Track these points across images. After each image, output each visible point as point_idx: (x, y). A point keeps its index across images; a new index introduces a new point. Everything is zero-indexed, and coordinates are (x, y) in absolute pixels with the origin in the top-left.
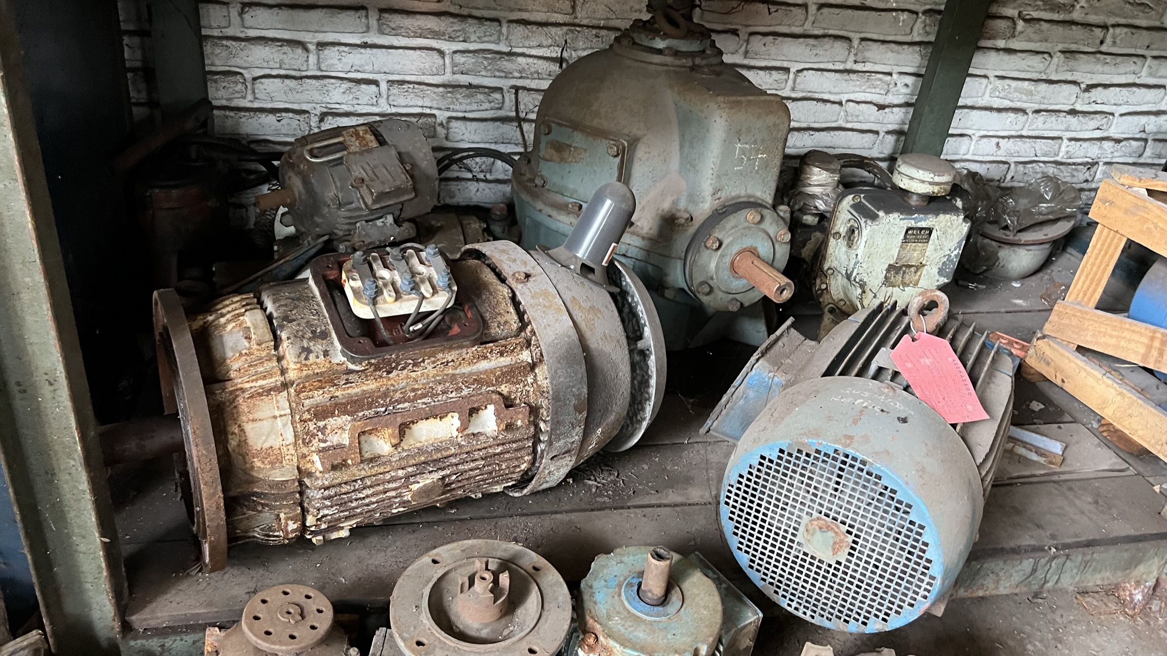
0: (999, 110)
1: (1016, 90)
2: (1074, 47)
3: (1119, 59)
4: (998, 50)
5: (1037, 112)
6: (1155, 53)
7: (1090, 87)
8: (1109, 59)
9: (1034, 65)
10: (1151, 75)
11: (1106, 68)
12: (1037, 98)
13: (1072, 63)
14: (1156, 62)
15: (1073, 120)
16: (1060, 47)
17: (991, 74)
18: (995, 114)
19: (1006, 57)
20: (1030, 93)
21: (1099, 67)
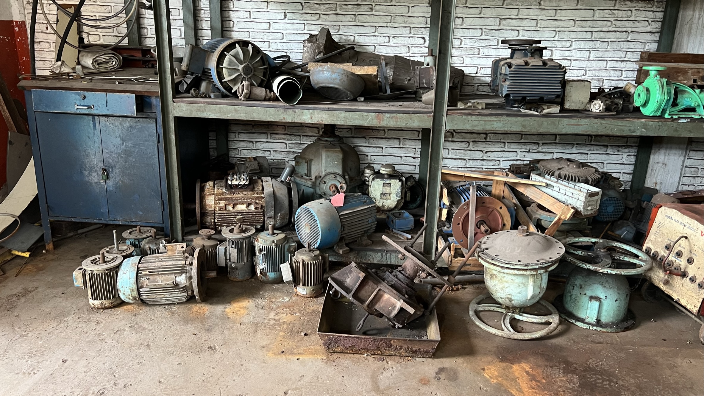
0: (455, 159)
1: (459, 153)
2: (476, 140)
3: (494, 143)
4: (449, 141)
5: (469, 160)
6: (508, 141)
7: (486, 152)
8: (490, 143)
9: (464, 145)
10: (508, 148)
11: (490, 146)
12: (468, 155)
13: (476, 145)
14: (508, 144)
15: (484, 162)
16: (472, 140)
17: (450, 148)
18: (453, 160)
19: (452, 143)
20: (464, 154)
21: (487, 146)
